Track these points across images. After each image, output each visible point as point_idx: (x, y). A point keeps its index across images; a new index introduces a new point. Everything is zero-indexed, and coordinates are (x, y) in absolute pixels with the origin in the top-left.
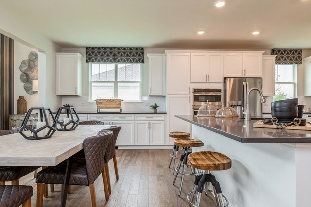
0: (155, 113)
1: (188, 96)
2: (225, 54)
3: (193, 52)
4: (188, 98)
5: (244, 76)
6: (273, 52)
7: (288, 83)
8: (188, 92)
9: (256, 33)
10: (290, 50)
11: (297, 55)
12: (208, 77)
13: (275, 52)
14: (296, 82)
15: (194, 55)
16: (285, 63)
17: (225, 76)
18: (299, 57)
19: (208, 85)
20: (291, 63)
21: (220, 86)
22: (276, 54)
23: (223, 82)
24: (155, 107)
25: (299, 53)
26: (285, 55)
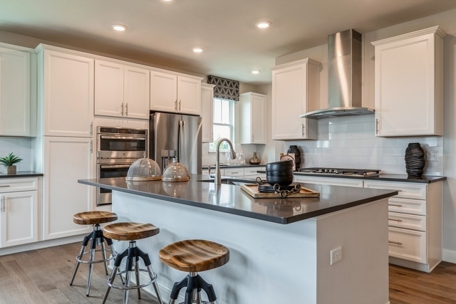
0: (13, 175)
1: (89, 140)
2: (153, 73)
3: (98, 59)
4: (89, 144)
5: (178, 111)
6: (210, 79)
7: (225, 125)
8: (88, 133)
9: (198, 51)
10: (228, 81)
11: (234, 89)
12: (124, 107)
13: (212, 81)
14: (233, 125)
15: (101, 65)
16: (223, 97)
17: (152, 109)
18: (237, 91)
19: (125, 121)
20: (229, 98)
21: (144, 126)
22: (214, 83)
23: (148, 118)
24: (11, 162)
25: (237, 87)
26: (223, 86)
